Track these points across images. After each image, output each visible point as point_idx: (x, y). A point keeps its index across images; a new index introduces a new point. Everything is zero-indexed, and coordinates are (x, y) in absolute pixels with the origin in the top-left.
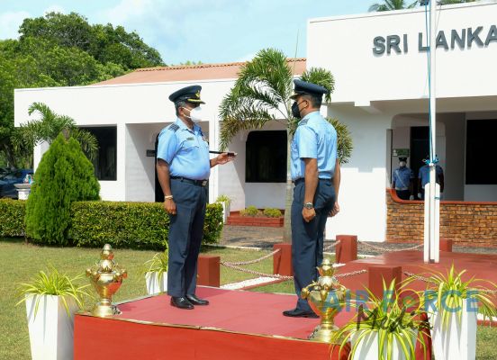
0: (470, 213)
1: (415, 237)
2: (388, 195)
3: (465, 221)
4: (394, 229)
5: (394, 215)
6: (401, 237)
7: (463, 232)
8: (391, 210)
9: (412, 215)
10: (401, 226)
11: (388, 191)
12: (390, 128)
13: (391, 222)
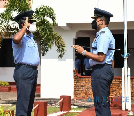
0: (117, 83)
1: (89, 96)
2: (74, 73)
3: (115, 87)
4: (78, 92)
5: (77, 84)
6: (81, 96)
7: (114, 93)
8: (76, 81)
9: (87, 84)
10: (82, 90)
11: (74, 71)
12: (75, 38)
13: (76, 88)
